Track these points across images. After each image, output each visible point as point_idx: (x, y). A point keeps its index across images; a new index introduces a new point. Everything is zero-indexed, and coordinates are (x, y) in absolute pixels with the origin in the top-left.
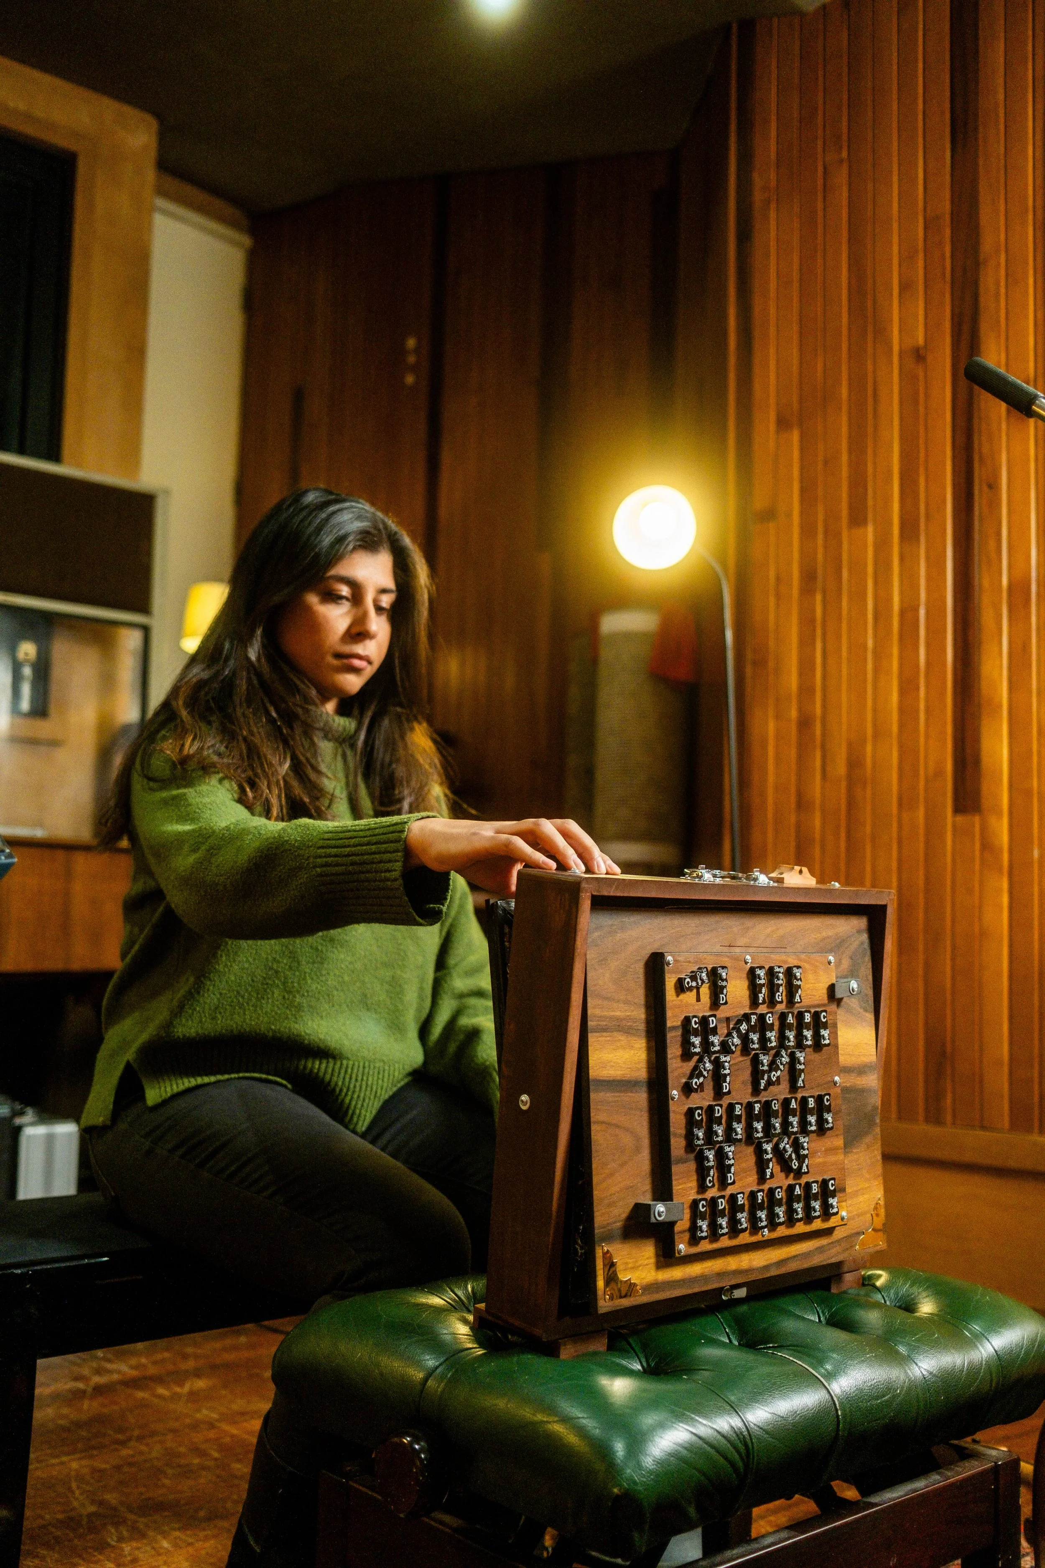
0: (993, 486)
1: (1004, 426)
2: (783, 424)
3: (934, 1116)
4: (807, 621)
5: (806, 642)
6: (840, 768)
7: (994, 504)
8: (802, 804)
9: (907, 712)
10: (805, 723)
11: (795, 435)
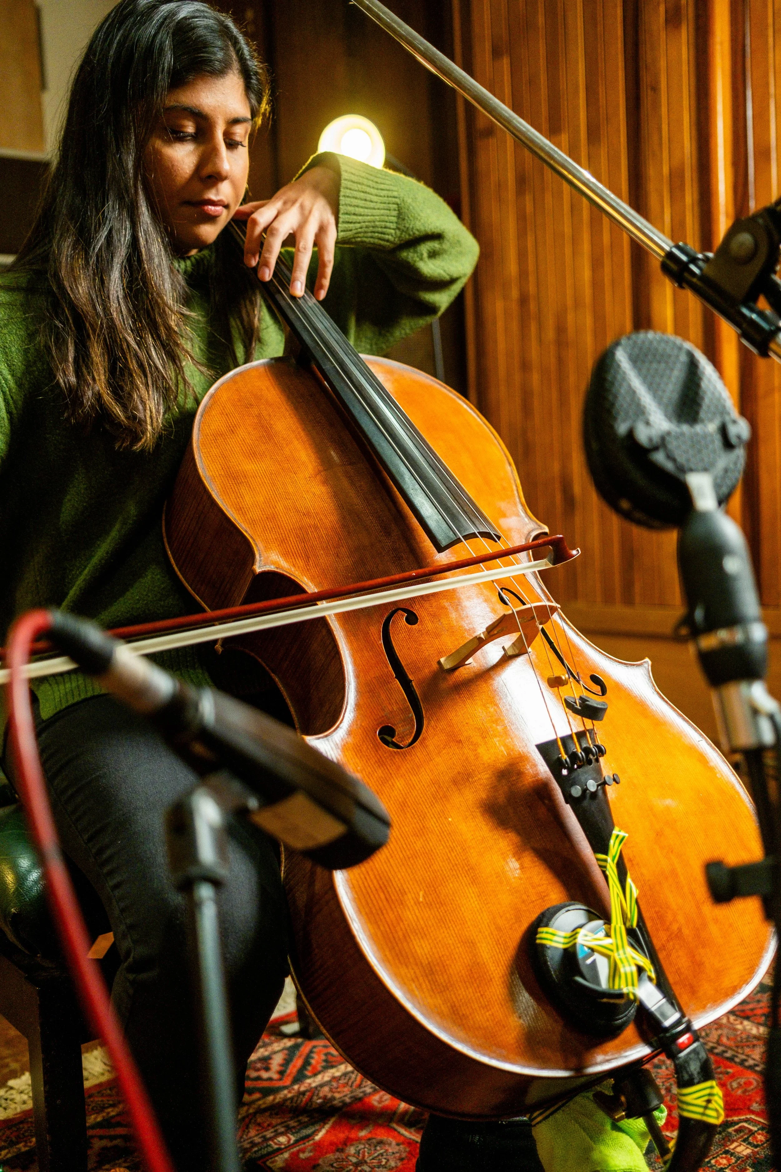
0: (655, 89)
1: (663, 35)
2: (496, 53)
3: (628, 600)
4: (522, 217)
5: (522, 234)
6: (550, 334)
7: (656, 105)
8: (525, 366)
9: (597, 285)
10: (524, 300)
11: (506, 62)
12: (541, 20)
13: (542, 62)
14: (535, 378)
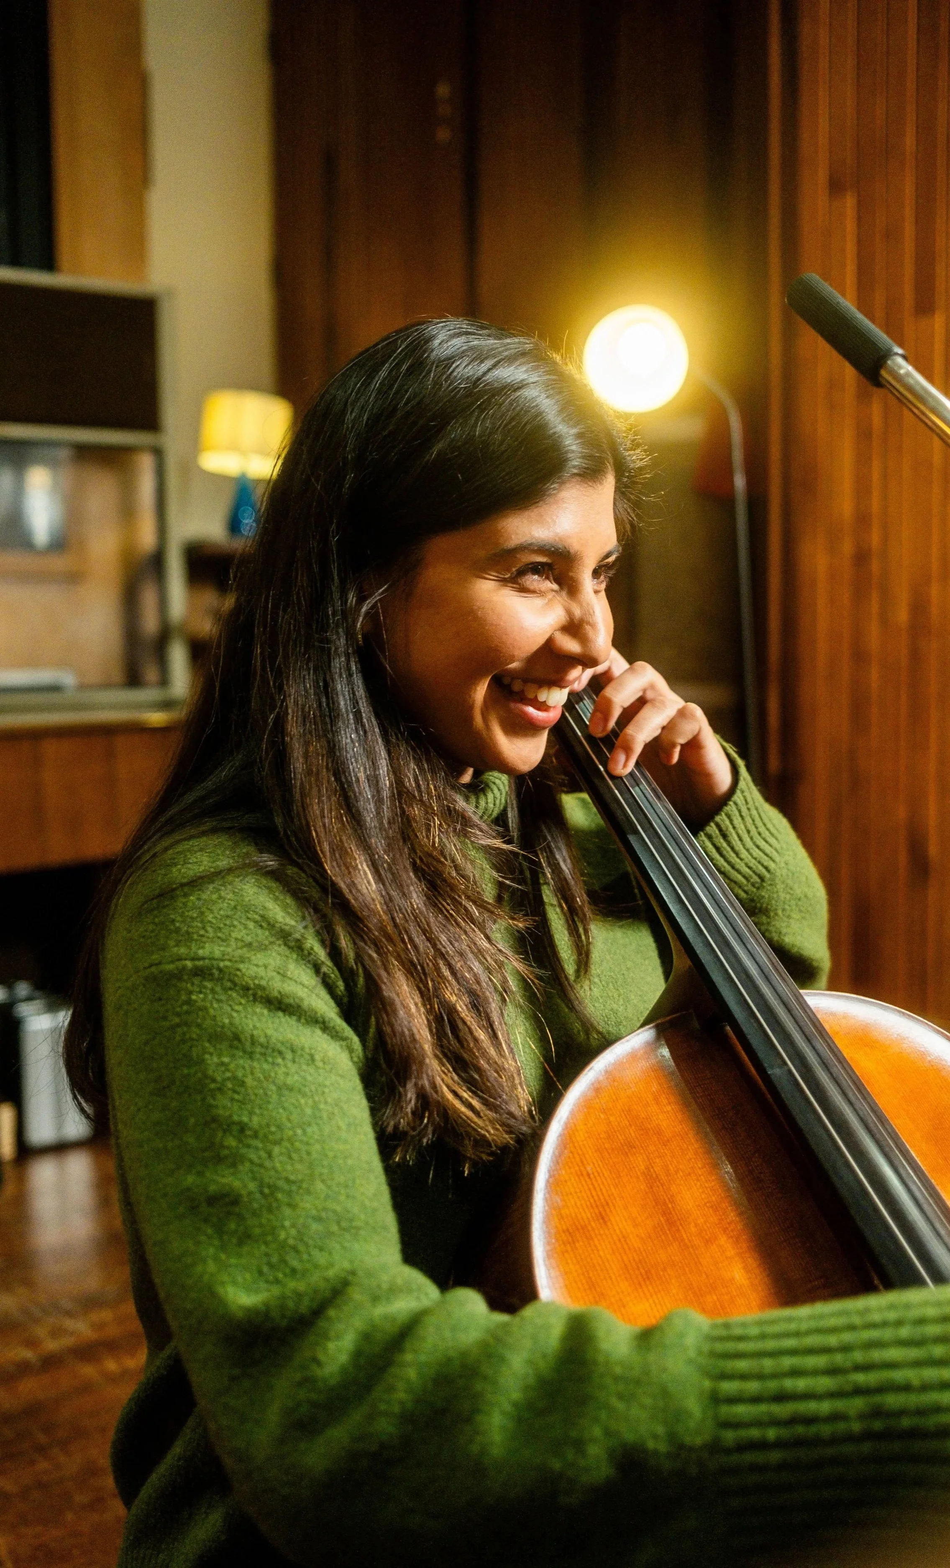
2: (836, 187)
5: (863, 460)
6: (902, 615)
10: (861, 558)
11: (850, 202)
12: (909, 142)
13: (909, 213)
14: (874, 674)
